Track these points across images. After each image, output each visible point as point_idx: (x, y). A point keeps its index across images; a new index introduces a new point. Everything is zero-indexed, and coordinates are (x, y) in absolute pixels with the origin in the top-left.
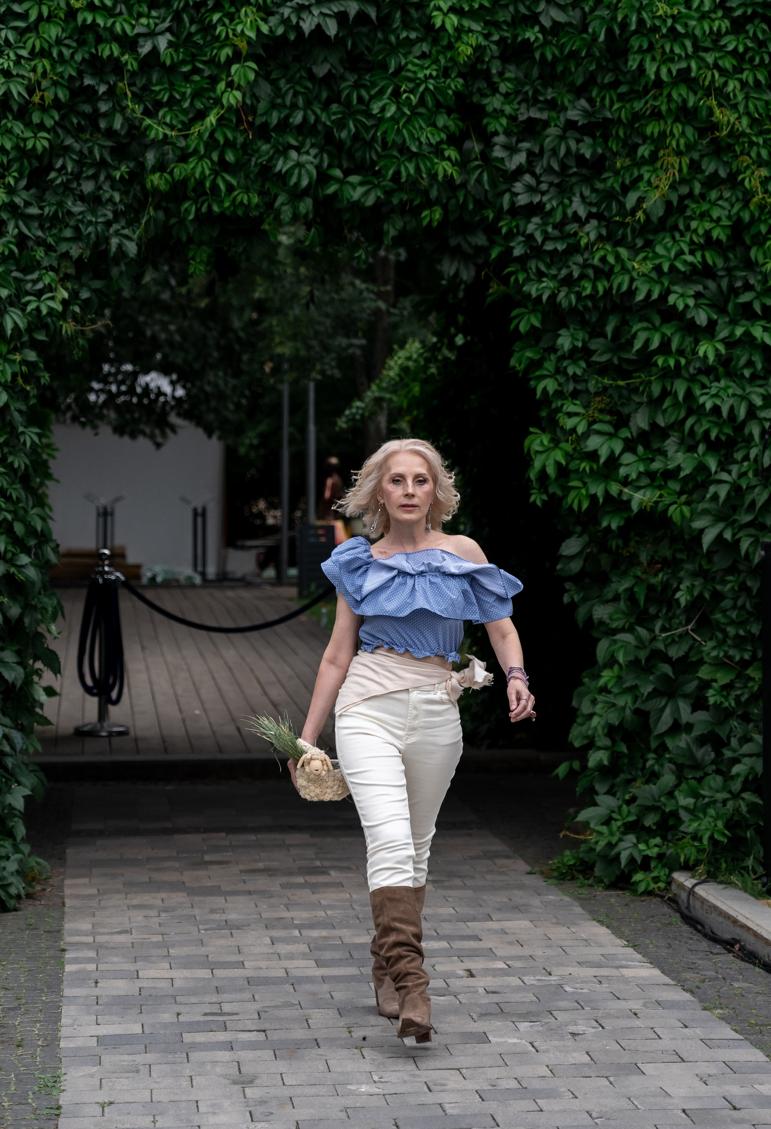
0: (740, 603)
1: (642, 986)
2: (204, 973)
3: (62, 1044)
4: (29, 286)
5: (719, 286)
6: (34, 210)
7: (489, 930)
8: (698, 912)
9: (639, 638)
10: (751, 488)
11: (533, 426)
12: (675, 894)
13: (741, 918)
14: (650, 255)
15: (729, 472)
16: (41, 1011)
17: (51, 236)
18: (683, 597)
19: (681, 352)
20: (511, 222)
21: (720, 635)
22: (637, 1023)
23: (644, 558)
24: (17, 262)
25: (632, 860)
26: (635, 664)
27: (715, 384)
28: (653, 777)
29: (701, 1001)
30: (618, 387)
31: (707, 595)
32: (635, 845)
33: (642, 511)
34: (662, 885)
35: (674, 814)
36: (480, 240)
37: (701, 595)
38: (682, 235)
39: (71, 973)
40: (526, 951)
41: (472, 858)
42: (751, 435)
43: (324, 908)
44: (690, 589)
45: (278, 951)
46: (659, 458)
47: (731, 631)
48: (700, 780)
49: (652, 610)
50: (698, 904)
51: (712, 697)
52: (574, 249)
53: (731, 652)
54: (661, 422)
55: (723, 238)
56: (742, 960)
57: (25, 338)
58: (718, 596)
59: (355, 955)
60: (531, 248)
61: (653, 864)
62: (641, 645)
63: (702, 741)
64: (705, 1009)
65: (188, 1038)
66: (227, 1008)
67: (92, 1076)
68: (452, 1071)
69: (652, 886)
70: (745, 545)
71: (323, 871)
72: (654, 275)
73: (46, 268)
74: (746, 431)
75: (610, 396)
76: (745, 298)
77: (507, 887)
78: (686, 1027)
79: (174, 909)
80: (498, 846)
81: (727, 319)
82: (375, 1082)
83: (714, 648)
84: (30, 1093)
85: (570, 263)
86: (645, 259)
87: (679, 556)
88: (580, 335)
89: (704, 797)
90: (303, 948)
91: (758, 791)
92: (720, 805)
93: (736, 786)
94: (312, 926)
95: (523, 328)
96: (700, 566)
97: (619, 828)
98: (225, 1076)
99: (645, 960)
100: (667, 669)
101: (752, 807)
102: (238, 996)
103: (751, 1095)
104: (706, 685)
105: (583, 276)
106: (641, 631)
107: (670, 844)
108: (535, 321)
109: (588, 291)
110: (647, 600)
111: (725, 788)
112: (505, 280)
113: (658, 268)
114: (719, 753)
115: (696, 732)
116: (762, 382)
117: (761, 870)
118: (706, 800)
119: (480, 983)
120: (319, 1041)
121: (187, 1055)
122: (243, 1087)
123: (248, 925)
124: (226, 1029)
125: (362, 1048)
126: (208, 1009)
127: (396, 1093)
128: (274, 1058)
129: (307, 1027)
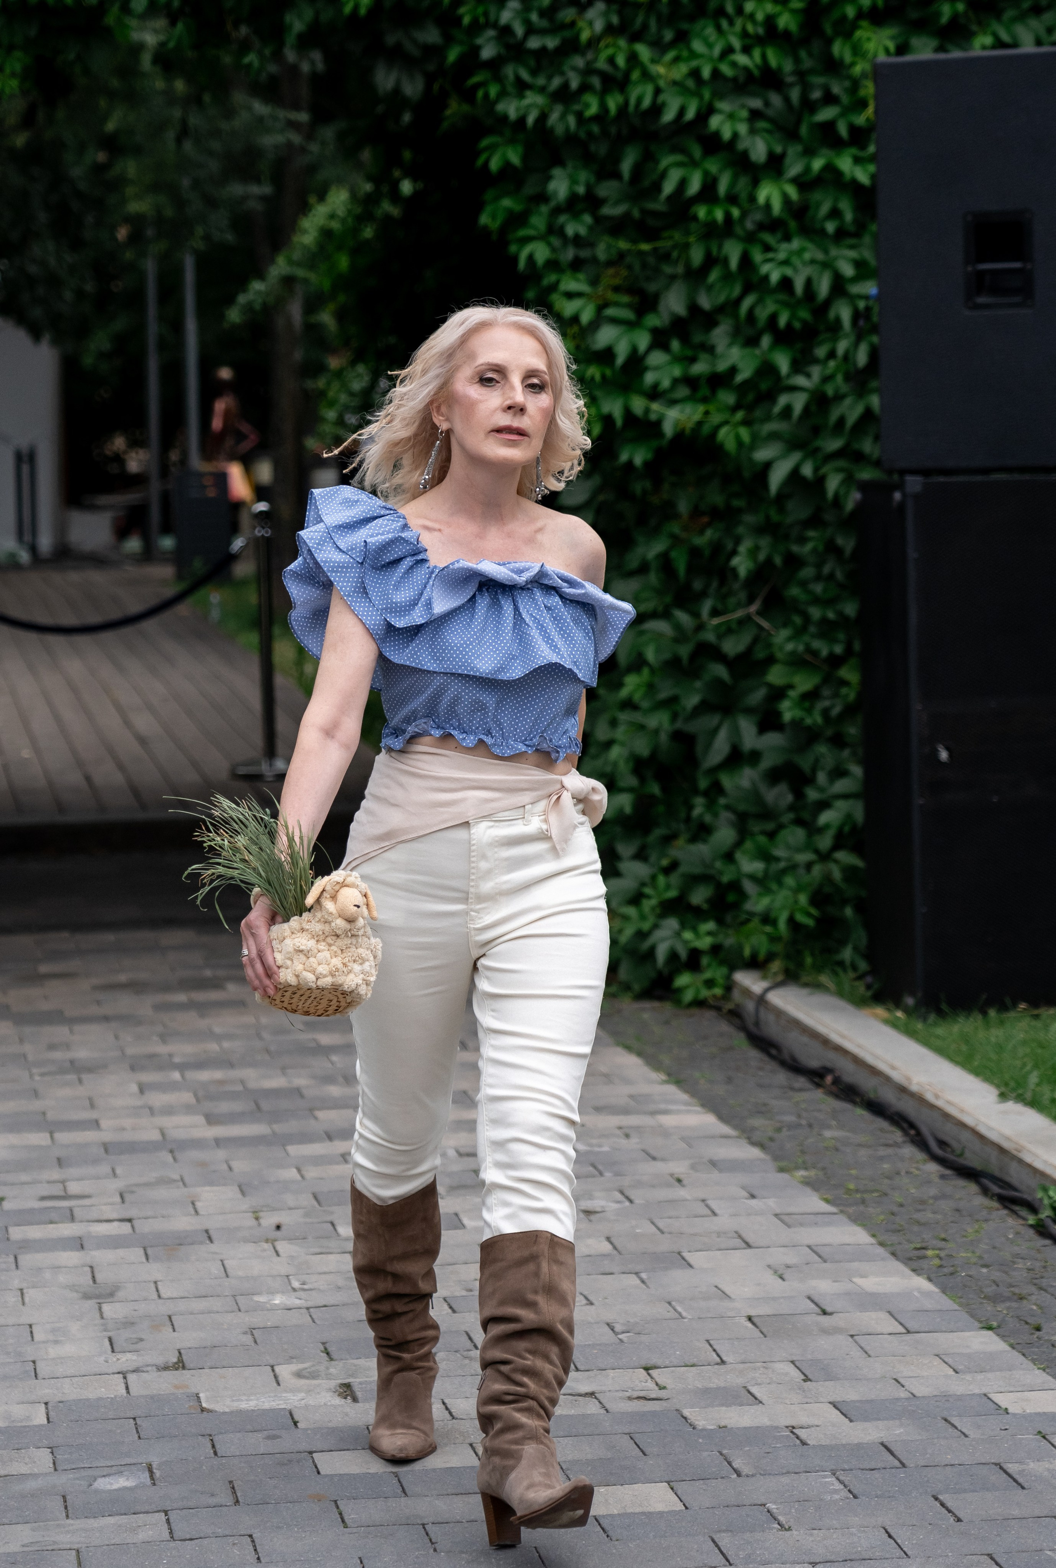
0: (826, 569)
1: (689, 1139)
2: (40, 1139)
5: (787, 100)
8: (772, 1029)
9: (677, 627)
10: (839, 397)
12: (738, 1006)
13: (835, 1038)
14: (685, 53)
15: (808, 376)
18: (742, 564)
19: (732, 199)
20: (476, 8)
21: (798, 620)
22: (682, 1193)
23: (683, 507)
25: (673, 956)
26: (673, 666)
27: (784, 246)
28: (702, 832)
29: (776, 1158)
30: (641, 253)
31: (778, 560)
32: (678, 934)
33: (679, 436)
34: (718, 991)
35: (735, 886)
36: (431, 35)
37: (769, 561)
38: (731, 23)
42: (838, 320)
43: (219, 1038)
44: (753, 552)
45: (150, 1103)
46: (703, 356)
47: (816, 613)
48: (772, 835)
49: (697, 585)
50: (771, 1018)
51: (788, 711)
52: (571, 46)
53: (816, 644)
54: (705, 302)
55: (793, 27)
56: (837, 1096)
58: (793, 562)
59: (265, 1105)
60: (508, 46)
61: (705, 961)
62: (681, 636)
63: (774, 776)
64: (781, 1170)
65: (16, 1233)
66: (74, 1188)
69: (705, 993)
70: (833, 484)
71: (216, 984)
72: (691, 83)
74: (832, 314)
75: (630, 267)
76: (826, 114)
78: (753, 1196)
81: (799, 148)
82: (294, 1290)
83: (789, 639)
85: (566, 68)
86: (677, 60)
87: (737, 503)
88: (583, 176)
89: (777, 859)
90: (187, 1097)
91: (857, 849)
92: (801, 871)
93: (825, 842)
94: (201, 1064)
95: (495, 164)
96: (768, 517)
97: (653, 909)
98: (72, 1288)
99: (694, 1101)
100: (720, 671)
101: (850, 873)
102: (91, 1170)
103: (848, 1294)
104: (778, 693)
105: (585, 88)
106: (683, 617)
107: (730, 932)
108: (514, 157)
109: (593, 109)
110: (690, 569)
111: (809, 846)
112: (469, 96)
113: (695, 73)
114: (799, 795)
115: (766, 763)
116: (852, 241)
117: (863, 966)
118: (782, 865)
120: (211, 1232)
121: (16, 1258)
122: (99, 1303)
123: (105, 1066)
124: (72, 1219)
125: (276, 1240)
126: (46, 1190)
127: (325, 1306)
128: (144, 1260)
129: (193, 1212)
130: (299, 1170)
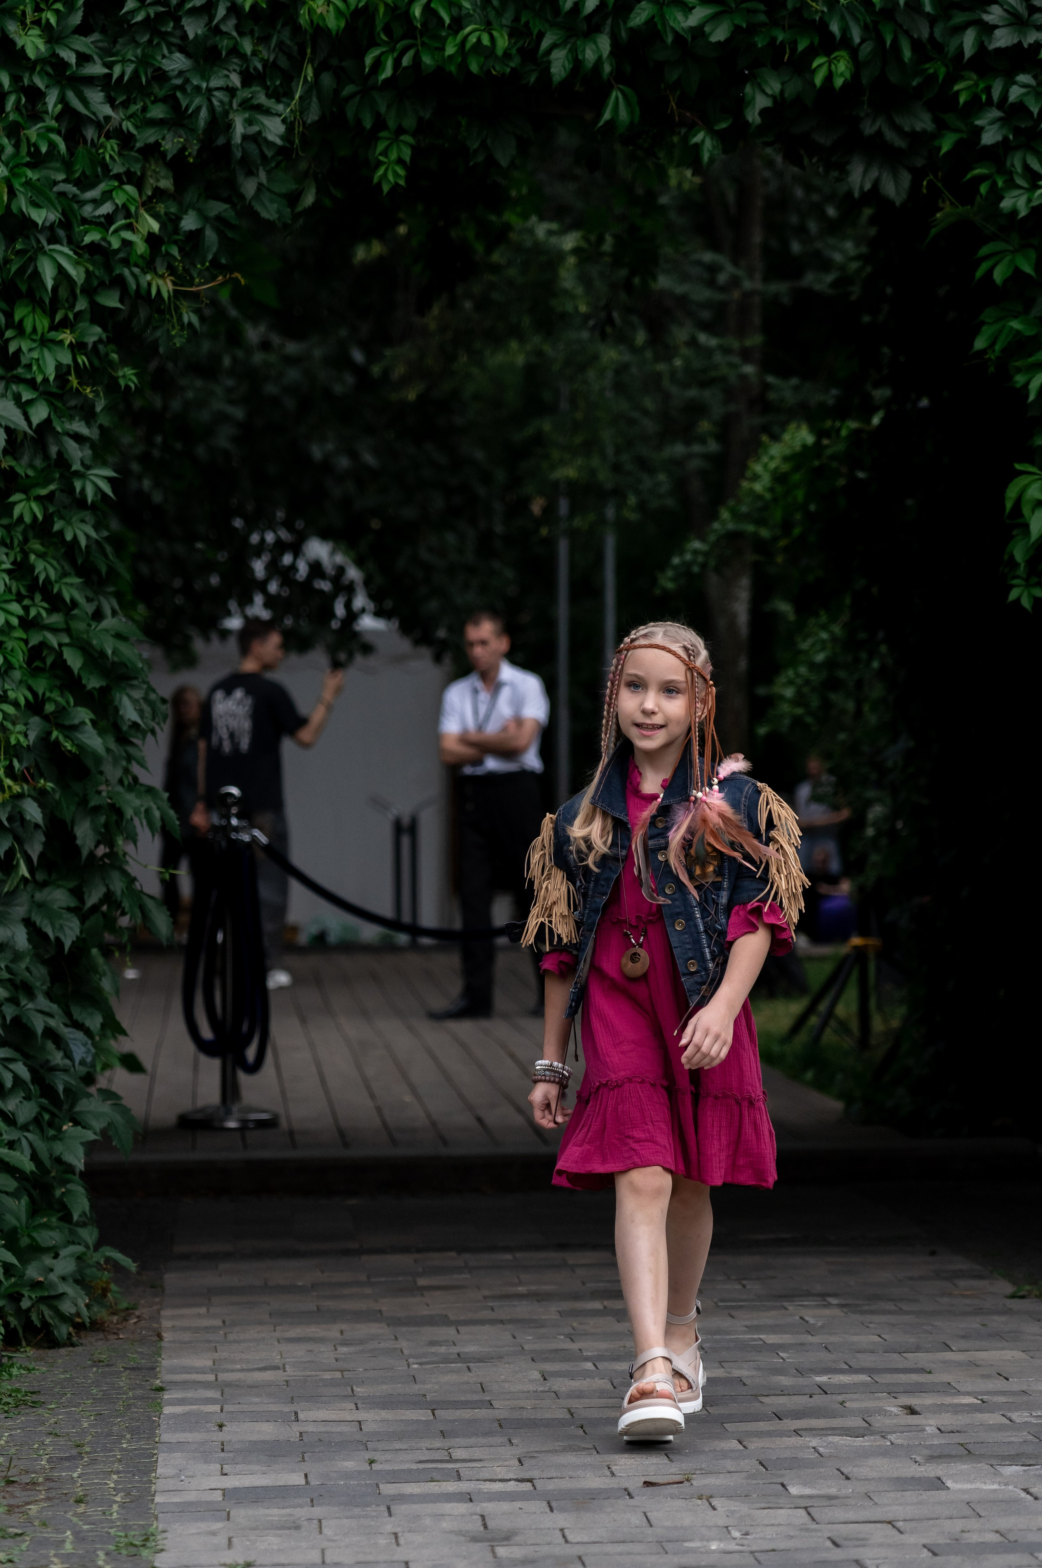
2: (419, 1415)
3: (158, 1499)
4: (87, 210)
6: (97, 69)
7: (945, 1362)
11: (1019, 462)
16: (120, 1461)
17: (129, 118)
20: (976, 85)
24: (68, 166)
36: (920, 120)
39: (174, 1416)
40: (1014, 1385)
41: (911, 1278)
45: (555, 1388)
57: (82, 305)
60: (1017, 131)
66: (458, 1454)
67: (214, 1534)
68: (879, 1525)
73: (117, 177)
77: (979, 1312)
79: (361, 1342)
80: (960, 1264)
82: (735, 1539)
84: (101, 1554)
95: (998, 276)
98: (459, 1533)
102: (483, 1440)
108: (1026, 264)
112: (967, 193)
119: (930, 1424)
120: (631, 1490)
121: (389, 1508)
122: (492, 1546)
123: (500, 1357)
124: (459, 1478)
125: (711, 1497)
126: (428, 1456)
127: (773, 1550)
128: (548, 1510)
129: (609, 1474)
130: (740, 1442)
